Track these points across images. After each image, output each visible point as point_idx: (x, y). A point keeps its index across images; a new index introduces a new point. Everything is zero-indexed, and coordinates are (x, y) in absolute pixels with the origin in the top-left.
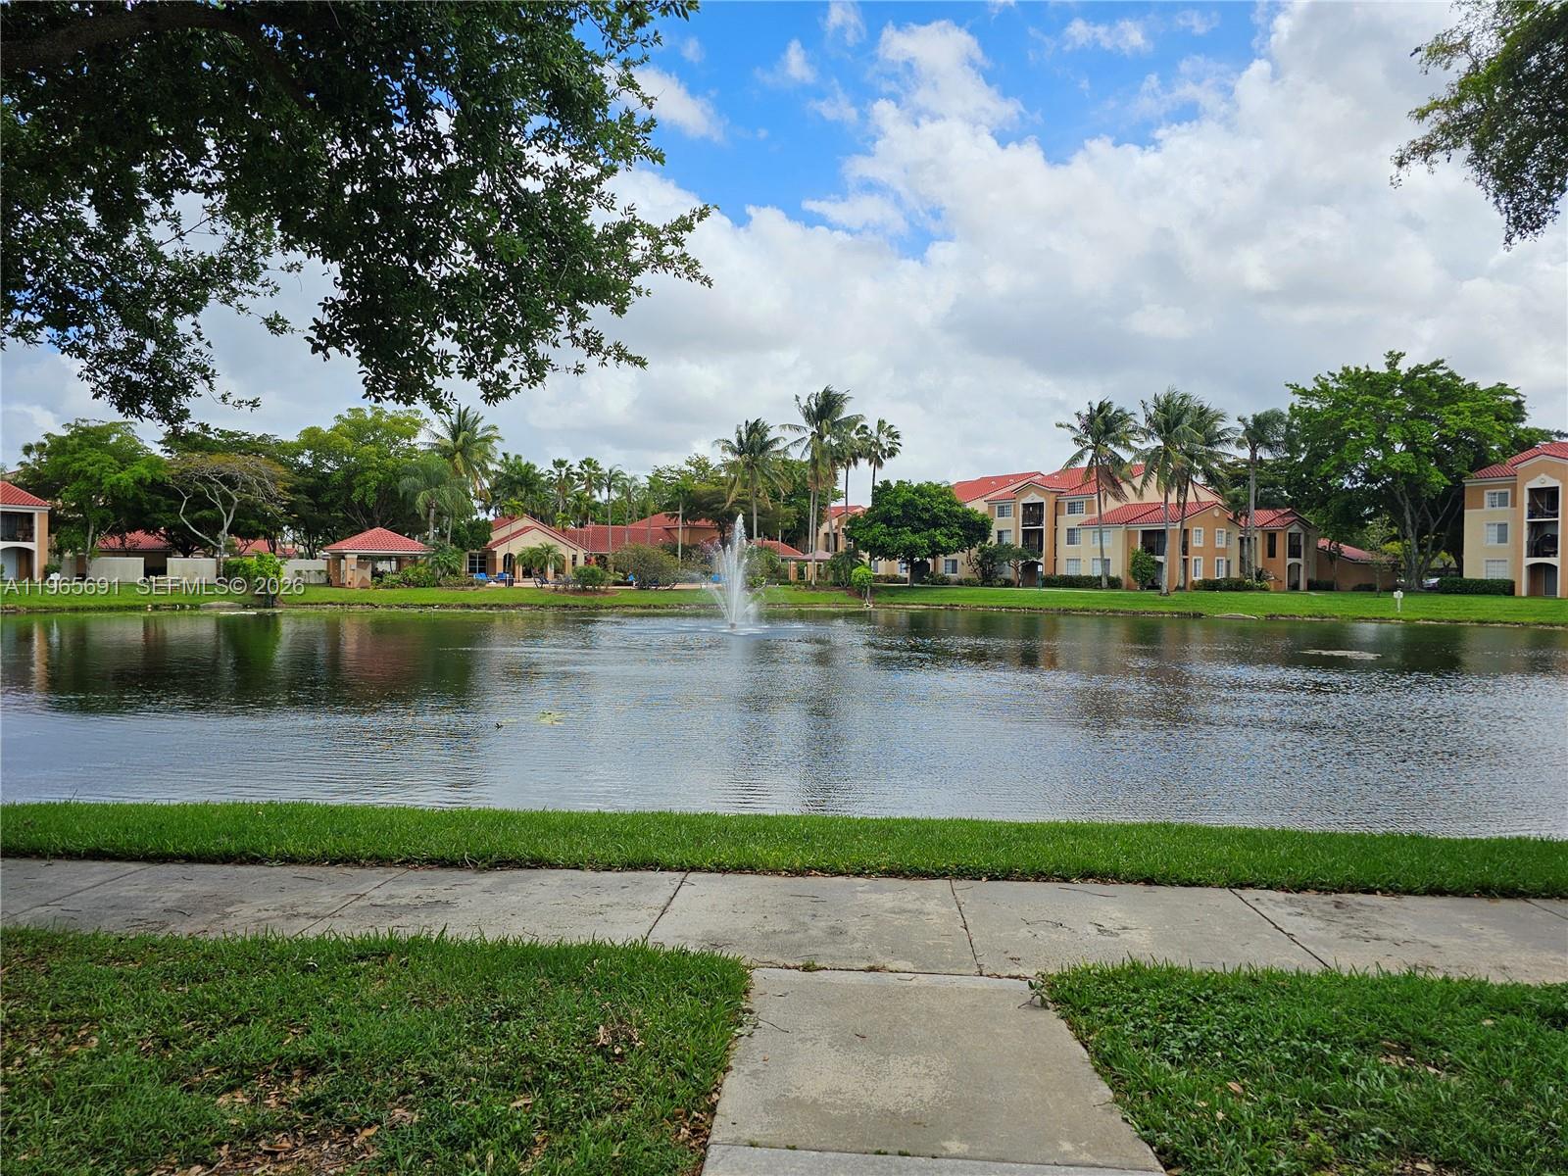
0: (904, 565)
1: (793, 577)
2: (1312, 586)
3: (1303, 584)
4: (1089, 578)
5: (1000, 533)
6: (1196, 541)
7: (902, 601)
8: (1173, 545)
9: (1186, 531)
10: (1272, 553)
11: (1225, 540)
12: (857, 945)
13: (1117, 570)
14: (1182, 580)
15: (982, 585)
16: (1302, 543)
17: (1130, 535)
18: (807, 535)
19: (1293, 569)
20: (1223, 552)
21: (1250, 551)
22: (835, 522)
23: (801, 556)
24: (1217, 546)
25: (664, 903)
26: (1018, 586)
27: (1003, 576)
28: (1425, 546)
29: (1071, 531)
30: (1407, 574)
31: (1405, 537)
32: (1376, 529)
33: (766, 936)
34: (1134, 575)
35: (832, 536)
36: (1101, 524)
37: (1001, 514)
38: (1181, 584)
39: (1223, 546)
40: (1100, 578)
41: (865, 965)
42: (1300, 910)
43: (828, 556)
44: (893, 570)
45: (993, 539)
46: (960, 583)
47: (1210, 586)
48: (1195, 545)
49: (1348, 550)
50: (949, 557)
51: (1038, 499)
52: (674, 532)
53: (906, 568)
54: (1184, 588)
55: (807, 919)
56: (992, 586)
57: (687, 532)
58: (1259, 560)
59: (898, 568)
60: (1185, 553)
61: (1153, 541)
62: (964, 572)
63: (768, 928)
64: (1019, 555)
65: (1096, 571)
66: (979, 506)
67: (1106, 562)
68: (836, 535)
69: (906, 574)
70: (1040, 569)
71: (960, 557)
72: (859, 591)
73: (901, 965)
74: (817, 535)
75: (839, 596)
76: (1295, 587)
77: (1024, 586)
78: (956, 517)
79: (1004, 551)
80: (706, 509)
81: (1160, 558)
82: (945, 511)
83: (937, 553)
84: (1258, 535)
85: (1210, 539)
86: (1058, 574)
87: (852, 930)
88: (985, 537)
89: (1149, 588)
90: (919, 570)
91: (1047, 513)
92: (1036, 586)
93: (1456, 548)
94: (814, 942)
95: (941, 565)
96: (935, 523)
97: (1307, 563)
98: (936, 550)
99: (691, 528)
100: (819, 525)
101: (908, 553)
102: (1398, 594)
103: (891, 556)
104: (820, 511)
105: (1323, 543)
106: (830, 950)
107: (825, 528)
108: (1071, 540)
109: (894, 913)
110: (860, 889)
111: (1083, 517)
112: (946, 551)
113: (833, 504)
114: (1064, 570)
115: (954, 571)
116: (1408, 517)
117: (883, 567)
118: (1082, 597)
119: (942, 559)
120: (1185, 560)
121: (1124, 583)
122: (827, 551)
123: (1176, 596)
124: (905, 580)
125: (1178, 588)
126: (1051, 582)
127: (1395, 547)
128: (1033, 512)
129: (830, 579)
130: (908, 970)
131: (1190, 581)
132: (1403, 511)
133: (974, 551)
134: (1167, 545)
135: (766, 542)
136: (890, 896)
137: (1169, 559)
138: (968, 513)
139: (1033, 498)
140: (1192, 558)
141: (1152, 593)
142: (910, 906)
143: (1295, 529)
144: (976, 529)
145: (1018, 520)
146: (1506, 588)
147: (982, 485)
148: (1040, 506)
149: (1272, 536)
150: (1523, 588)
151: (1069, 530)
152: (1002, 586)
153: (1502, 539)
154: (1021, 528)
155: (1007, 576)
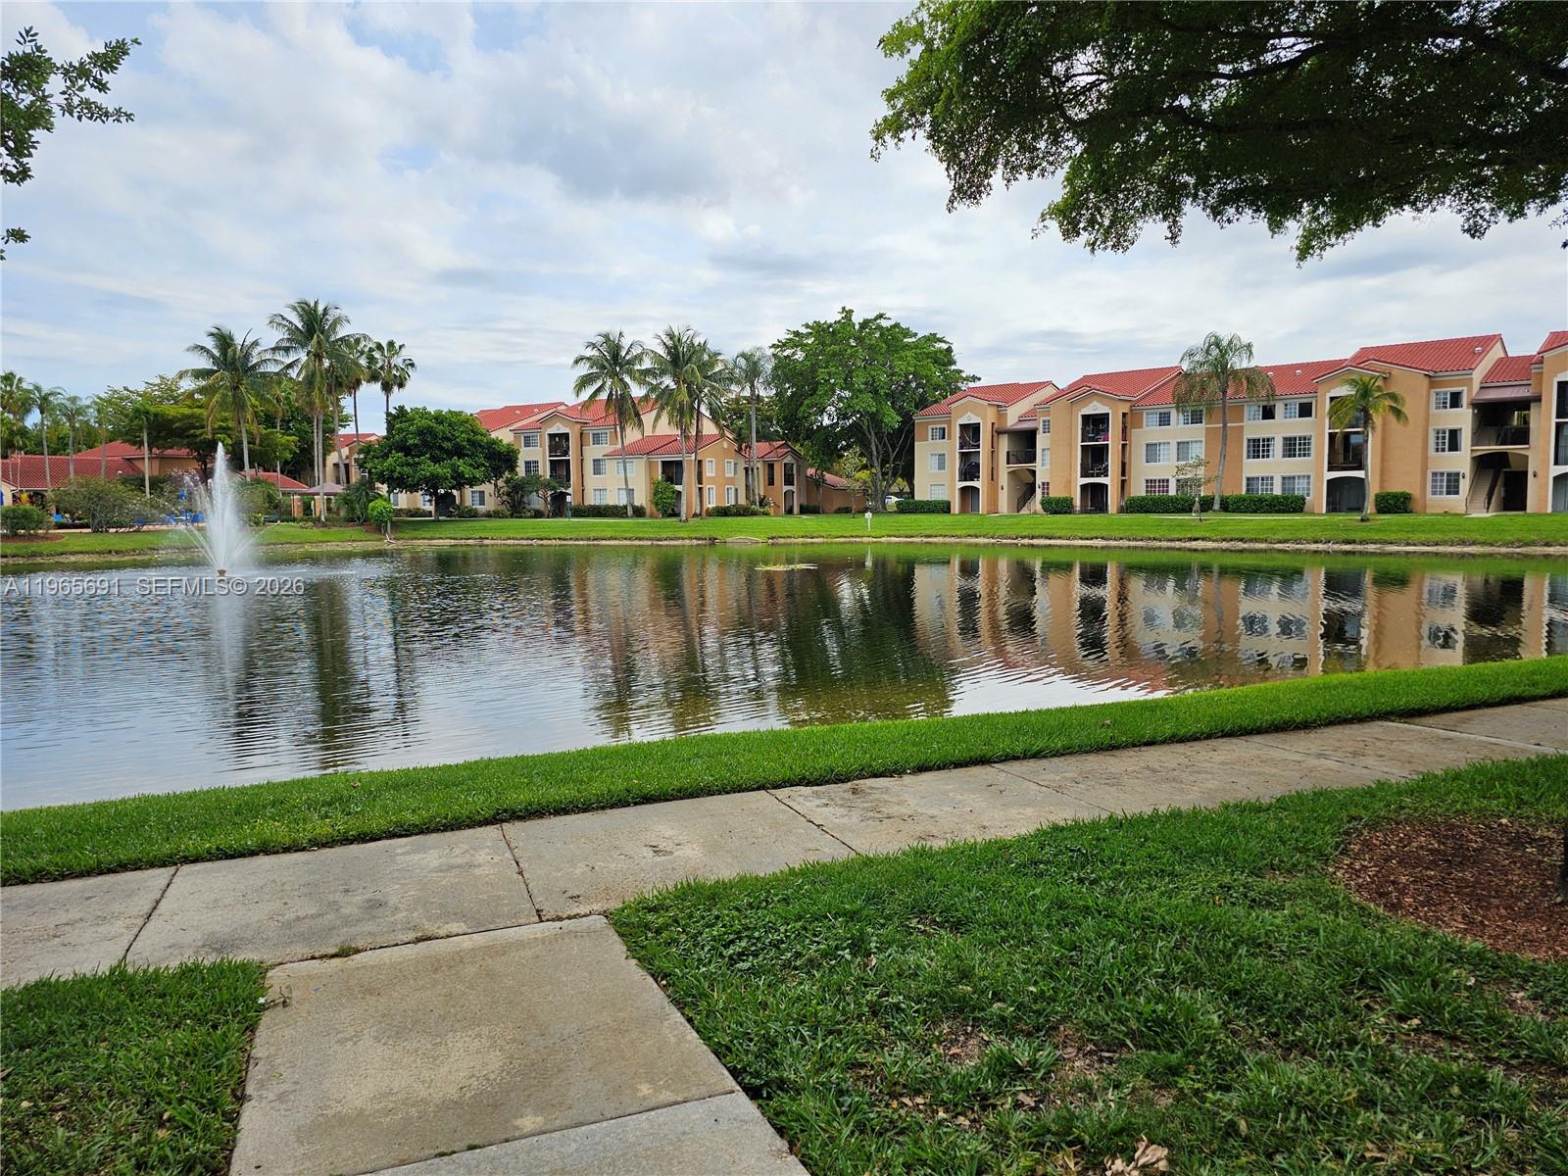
0: (428, 498)
1: (297, 512)
2: (804, 510)
3: (796, 509)
4: (616, 507)
5: (527, 463)
6: (709, 471)
7: (428, 535)
8: (689, 474)
9: (700, 462)
10: (771, 482)
11: (733, 469)
12: (400, 916)
13: (641, 499)
14: (698, 508)
15: (512, 516)
16: (795, 472)
17: (650, 465)
18: (312, 466)
19: (788, 495)
20: (731, 481)
21: (753, 479)
22: (345, 451)
23: (306, 489)
24: (727, 475)
25: (146, 909)
26: (548, 517)
27: (533, 506)
28: (887, 474)
29: (597, 463)
30: (873, 497)
31: (872, 466)
32: (851, 458)
33: (288, 925)
34: (656, 504)
35: (342, 469)
36: (626, 454)
37: (527, 444)
38: (698, 512)
39: (732, 475)
40: (625, 507)
41: (411, 936)
42: (825, 801)
43: (339, 489)
44: (415, 502)
45: (521, 471)
46: (488, 515)
47: (723, 512)
48: (708, 474)
49: (828, 476)
50: (476, 488)
51: (563, 430)
52: (138, 464)
53: (430, 501)
54: (700, 515)
55: (338, 897)
56: (521, 517)
57: (156, 464)
58: (760, 488)
59: (422, 501)
60: (700, 482)
61: (672, 471)
62: (491, 504)
63: (290, 916)
64: (547, 486)
65: (622, 500)
66: (504, 436)
67: (630, 492)
68: (347, 466)
69: (430, 508)
71: (488, 488)
72: (378, 525)
73: (454, 928)
74: (324, 466)
75: (353, 532)
76: (790, 511)
77: (554, 517)
78: (480, 446)
79: (532, 481)
80: (180, 436)
81: (678, 488)
82: (469, 440)
83: (463, 485)
84: (759, 465)
85: (721, 470)
86: (586, 504)
87: (393, 900)
88: (512, 468)
89: (670, 516)
90: (444, 503)
91: (573, 443)
93: (909, 474)
94: (347, 921)
95: (468, 497)
96: (459, 452)
97: (799, 489)
98: (460, 482)
99: (162, 458)
100: (326, 453)
101: (431, 484)
102: (868, 515)
103: (413, 488)
104: (325, 439)
105: (811, 471)
106: (370, 927)
107: (333, 458)
108: (597, 471)
109: (442, 871)
110: (399, 851)
111: (607, 448)
112: (472, 482)
113: (342, 431)
114: (591, 500)
115: (482, 503)
116: (874, 449)
117: (403, 500)
118: (609, 526)
119: (468, 490)
120: (700, 489)
121: (648, 511)
122: (338, 482)
123: (692, 521)
124: (430, 514)
125: (695, 515)
126: (581, 512)
127: (864, 475)
128: (558, 443)
129: (343, 513)
130: (460, 931)
131: (705, 509)
132: (870, 443)
133: (500, 483)
134: (685, 475)
135: (261, 473)
136: (434, 853)
137: (687, 487)
138: (494, 442)
139: (558, 428)
140: (706, 486)
141: (674, 519)
142: (459, 861)
143: (789, 459)
144: (501, 460)
145: (544, 450)
146: (945, 508)
147: (507, 415)
148: (566, 436)
149: (771, 466)
150: (956, 507)
151: (594, 461)
152: (532, 517)
153: (941, 466)
154: (548, 458)
155: (537, 507)
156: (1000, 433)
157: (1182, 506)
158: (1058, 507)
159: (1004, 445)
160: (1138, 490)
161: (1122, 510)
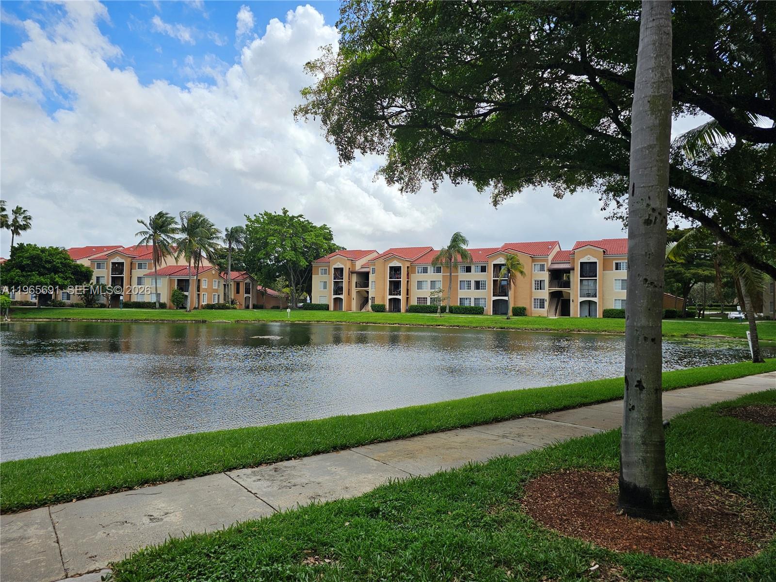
0: (34, 295)
2: (255, 307)
3: (251, 306)
4: (149, 303)
5: (98, 278)
6: (204, 285)
7: (33, 316)
8: (193, 287)
9: (199, 280)
10: (238, 292)
11: (217, 285)
13: (164, 299)
14: (197, 304)
15: (86, 307)
16: (251, 287)
17: (171, 282)
19: (247, 299)
20: (216, 291)
21: (228, 291)
24: (214, 288)
26: (109, 308)
27: (99, 302)
28: (298, 290)
29: (139, 279)
30: (292, 302)
31: (291, 286)
32: (280, 281)
34: (173, 302)
36: (156, 275)
37: (99, 267)
38: (197, 306)
39: (217, 288)
40: (155, 303)
42: (259, 477)
44: (26, 297)
45: (94, 280)
46: (72, 306)
47: (210, 307)
48: (203, 287)
49: (269, 291)
51: (120, 261)
53: (37, 297)
54: (198, 308)
56: (92, 307)
58: (232, 295)
59: (29, 296)
60: (199, 291)
61: (183, 284)
62: (74, 300)
65: (153, 299)
66: (85, 262)
67: (158, 295)
69: (35, 301)
70: (121, 298)
76: (247, 307)
77: (112, 307)
78: (69, 267)
81: (186, 293)
82: (61, 263)
84: (232, 283)
85: (210, 284)
86: (132, 301)
88: (88, 280)
89: (181, 308)
90: (46, 299)
91: (126, 268)
92: (119, 307)
93: (309, 292)
95: (59, 295)
96: (55, 270)
97: (253, 296)
102: (289, 310)
105: (259, 288)
108: (139, 283)
111: (147, 271)
112: (62, 287)
114: (135, 299)
115: (68, 298)
116: (292, 277)
117: (19, 295)
118: (145, 313)
120: (199, 294)
121: (168, 305)
123: (194, 312)
124: (35, 304)
125: (195, 308)
126: (128, 305)
127: (287, 290)
128: (118, 268)
131: (200, 305)
132: (290, 275)
134: (190, 287)
137: (191, 294)
138: (78, 266)
139: (118, 259)
140: (202, 293)
141: (182, 311)
143: (248, 281)
144: (82, 276)
145: (109, 271)
146: (326, 308)
147: (87, 251)
148: (122, 264)
149: (238, 284)
150: (332, 307)
151: (138, 278)
152: (98, 307)
153: (325, 287)
154: (110, 275)
155: (102, 302)
156: (352, 273)
157: (432, 310)
158: (379, 309)
159: (354, 279)
160: (414, 302)
161: (407, 311)
